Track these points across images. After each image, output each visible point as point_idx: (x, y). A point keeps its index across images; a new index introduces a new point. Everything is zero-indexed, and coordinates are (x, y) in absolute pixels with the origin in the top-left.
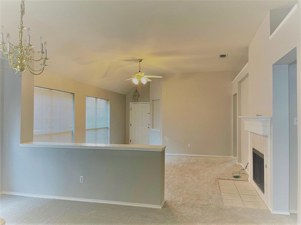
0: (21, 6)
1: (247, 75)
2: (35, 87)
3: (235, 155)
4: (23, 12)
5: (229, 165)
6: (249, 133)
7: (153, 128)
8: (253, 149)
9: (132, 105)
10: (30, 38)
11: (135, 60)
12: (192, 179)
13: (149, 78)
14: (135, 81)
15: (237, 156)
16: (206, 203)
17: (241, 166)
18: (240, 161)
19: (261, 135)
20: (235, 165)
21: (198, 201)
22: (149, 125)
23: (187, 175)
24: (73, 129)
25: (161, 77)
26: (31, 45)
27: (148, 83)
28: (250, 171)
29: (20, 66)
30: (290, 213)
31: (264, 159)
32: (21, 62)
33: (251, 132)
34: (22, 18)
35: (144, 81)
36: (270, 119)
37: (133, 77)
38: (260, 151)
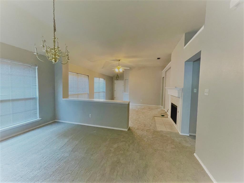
0: (54, 26)
1: (170, 68)
2: (69, 72)
3: (162, 105)
4: (55, 30)
5: (159, 110)
6: (170, 96)
7: (125, 92)
8: (172, 103)
9: (116, 81)
10: (58, 43)
11: (117, 60)
12: (142, 116)
13: (124, 69)
14: (117, 70)
15: (163, 105)
16: (149, 129)
17: (165, 110)
18: (164, 108)
19: (176, 97)
20: (162, 110)
21: (145, 127)
22: (123, 91)
23: (140, 114)
24: (88, 92)
25: (129, 68)
26: (59, 48)
27: (123, 71)
28: (169, 113)
29: (54, 59)
30: (190, 135)
31: (177, 109)
32: (55, 57)
33: (171, 95)
34: (54, 33)
35: (121, 70)
36: (182, 89)
37: (116, 68)
38: (175, 104)
